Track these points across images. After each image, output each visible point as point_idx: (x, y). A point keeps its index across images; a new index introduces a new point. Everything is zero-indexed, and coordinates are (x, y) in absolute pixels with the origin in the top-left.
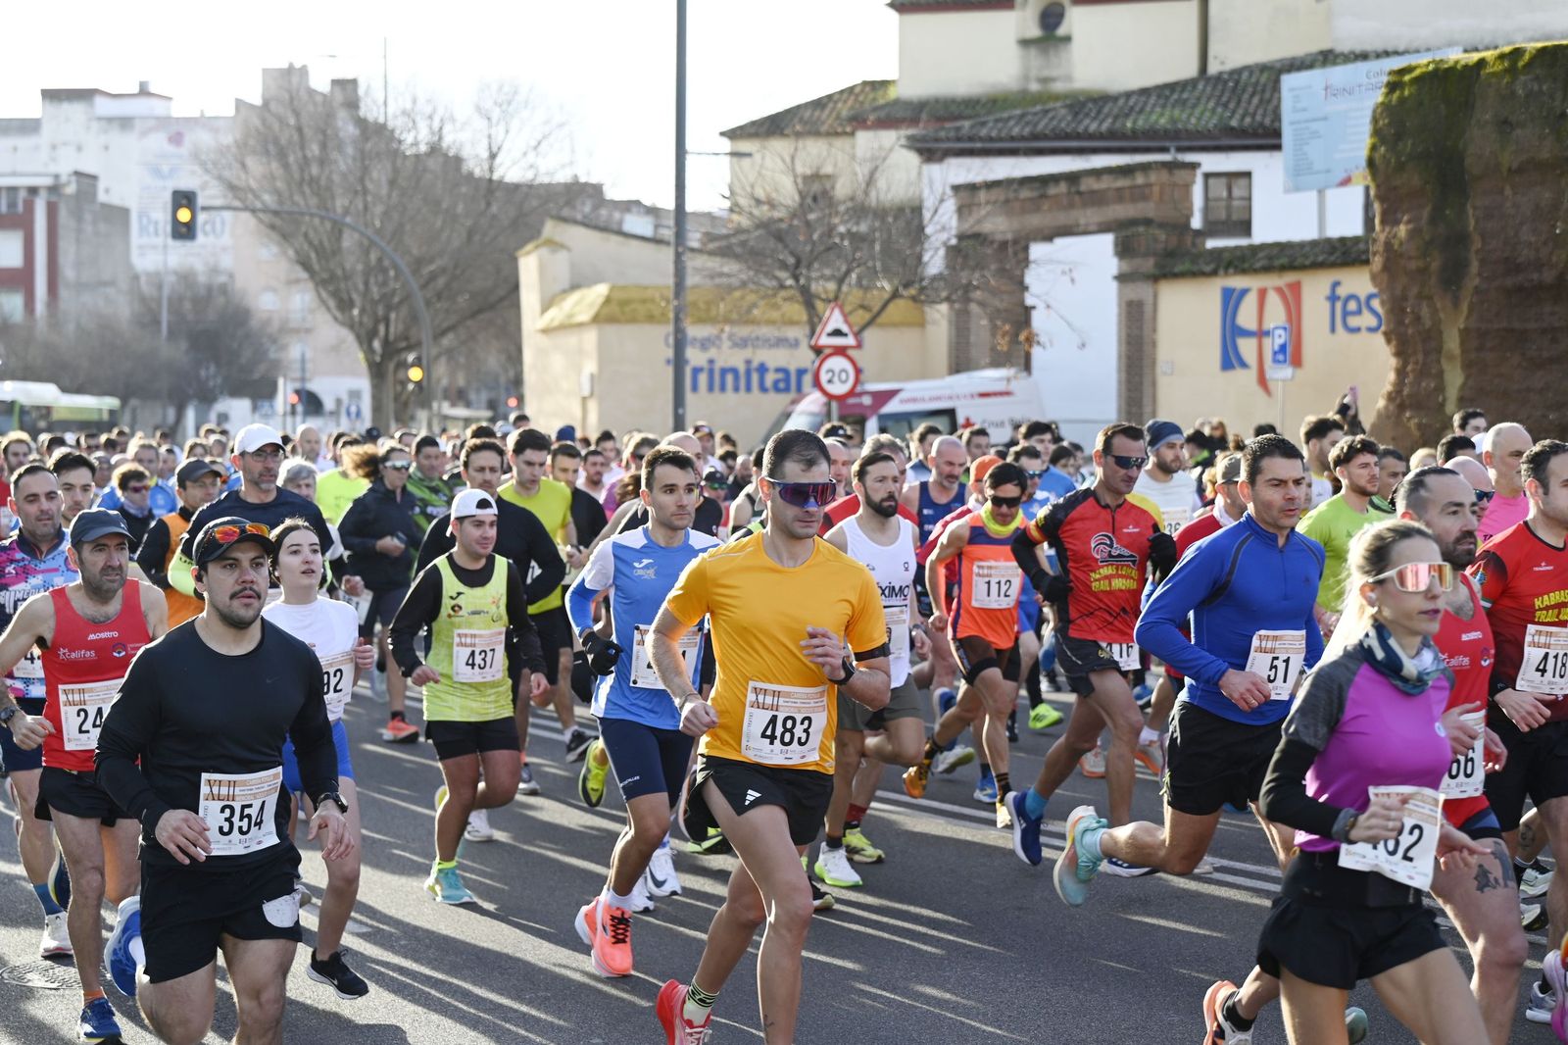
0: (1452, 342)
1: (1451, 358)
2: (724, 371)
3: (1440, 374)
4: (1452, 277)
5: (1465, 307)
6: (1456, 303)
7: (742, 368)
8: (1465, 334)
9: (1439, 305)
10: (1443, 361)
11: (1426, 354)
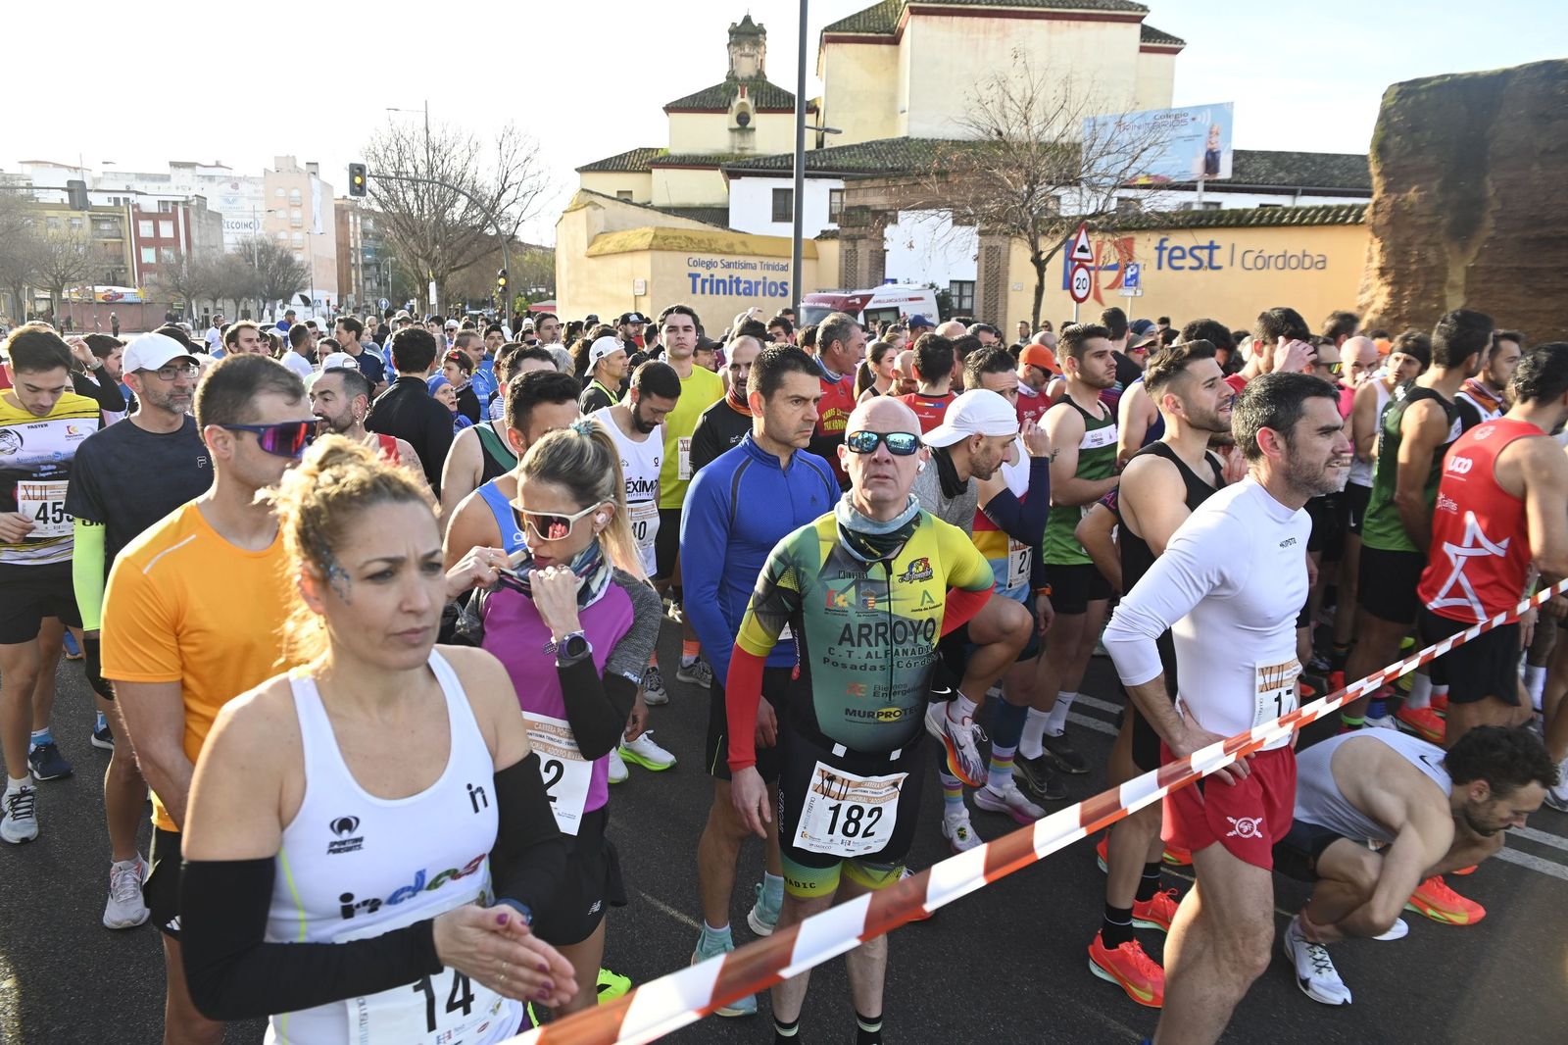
0: (1457, 275)
1: (1453, 287)
2: (718, 281)
3: (1441, 299)
4: (1463, 230)
5: (1474, 252)
6: (1464, 249)
7: (728, 280)
8: (1470, 272)
9: (1447, 250)
10: (1447, 291)
11: (1427, 283)
